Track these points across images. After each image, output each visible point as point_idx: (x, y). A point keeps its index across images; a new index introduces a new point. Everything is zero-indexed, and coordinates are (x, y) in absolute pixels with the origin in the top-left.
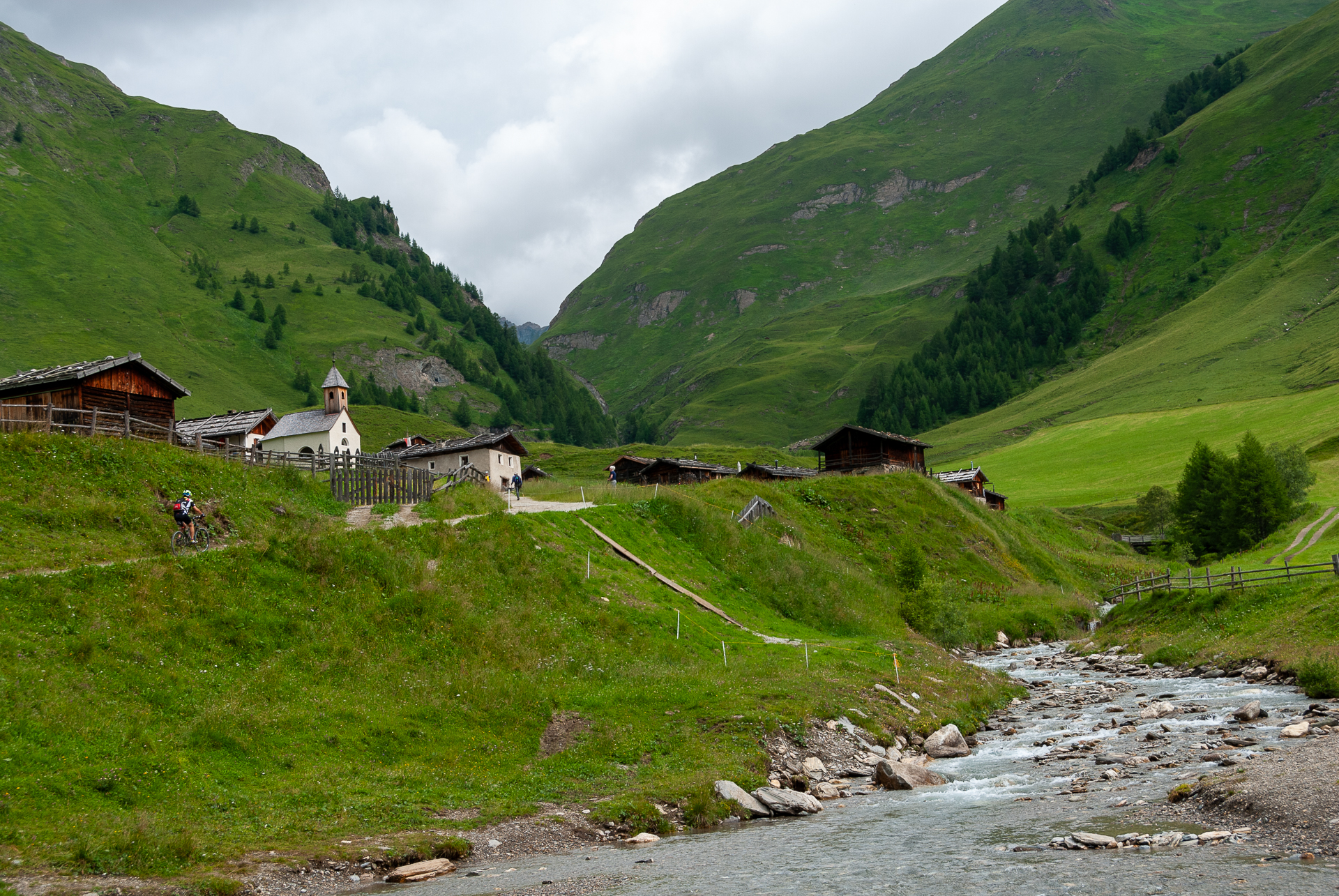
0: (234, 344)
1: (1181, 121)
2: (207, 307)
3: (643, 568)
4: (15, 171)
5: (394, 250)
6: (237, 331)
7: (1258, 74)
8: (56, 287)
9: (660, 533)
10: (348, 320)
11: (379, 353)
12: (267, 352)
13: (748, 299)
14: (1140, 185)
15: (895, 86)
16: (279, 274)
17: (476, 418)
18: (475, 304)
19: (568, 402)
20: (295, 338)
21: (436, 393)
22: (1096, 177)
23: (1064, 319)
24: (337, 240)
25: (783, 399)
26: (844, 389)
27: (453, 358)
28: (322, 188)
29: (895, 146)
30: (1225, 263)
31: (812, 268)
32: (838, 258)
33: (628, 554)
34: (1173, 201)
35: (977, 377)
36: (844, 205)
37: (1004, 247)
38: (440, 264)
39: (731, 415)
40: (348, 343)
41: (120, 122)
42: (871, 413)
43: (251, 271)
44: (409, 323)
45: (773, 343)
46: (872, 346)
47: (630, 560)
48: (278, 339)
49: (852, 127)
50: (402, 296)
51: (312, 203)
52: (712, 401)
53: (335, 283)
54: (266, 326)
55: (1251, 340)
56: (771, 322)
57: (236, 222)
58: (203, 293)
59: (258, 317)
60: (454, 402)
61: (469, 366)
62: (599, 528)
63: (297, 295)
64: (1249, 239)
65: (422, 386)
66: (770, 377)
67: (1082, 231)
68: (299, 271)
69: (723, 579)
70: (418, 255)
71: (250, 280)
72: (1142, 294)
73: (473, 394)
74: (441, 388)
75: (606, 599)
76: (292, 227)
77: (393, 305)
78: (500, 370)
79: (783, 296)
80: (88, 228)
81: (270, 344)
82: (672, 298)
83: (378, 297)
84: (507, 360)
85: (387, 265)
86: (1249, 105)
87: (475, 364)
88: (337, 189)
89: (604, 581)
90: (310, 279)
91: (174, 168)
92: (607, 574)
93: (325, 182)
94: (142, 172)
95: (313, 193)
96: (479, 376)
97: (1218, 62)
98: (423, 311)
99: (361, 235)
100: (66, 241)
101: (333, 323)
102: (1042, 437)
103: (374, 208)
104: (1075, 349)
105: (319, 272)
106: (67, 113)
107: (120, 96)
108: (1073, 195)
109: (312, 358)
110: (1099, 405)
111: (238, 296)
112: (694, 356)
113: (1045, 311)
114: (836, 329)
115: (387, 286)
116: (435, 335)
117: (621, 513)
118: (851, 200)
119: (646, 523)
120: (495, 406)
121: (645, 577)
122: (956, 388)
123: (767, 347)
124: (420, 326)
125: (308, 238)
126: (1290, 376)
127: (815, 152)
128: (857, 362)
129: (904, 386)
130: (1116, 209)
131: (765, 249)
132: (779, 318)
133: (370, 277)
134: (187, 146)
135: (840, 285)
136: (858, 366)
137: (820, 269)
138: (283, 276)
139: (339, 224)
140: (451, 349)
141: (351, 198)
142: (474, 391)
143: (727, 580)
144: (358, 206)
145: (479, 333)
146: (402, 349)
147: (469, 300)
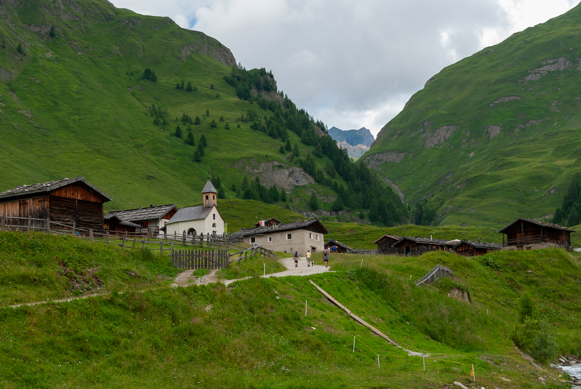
0: (175, 159)
2: (159, 136)
3: (343, 310)
4: (49, 55)
5: (273, 101)
6: (177, 151)
8: (71, 124)
9: (361, 289)
10: (244, 144)
11: (263, 165)
12: (196, 165)
13: (496, 131)
16: (203, 116)
17: (321, 205)
18: (323, 134)
19: (379, 196)
20: (211, 155)
21: (297, 190)
24: (240, 95)
25: (516, 194)
26: (555, 188)
27: (308, 168)
28: (231, 63)
31: (537, 112)
32: (553, 105)
33: (335, 301)
36: (558, 72)
38: (302, 109)
39: (482, 204)
40: (244, 158)
41: (111, 24)
43: (186, 114)
44: (282, 146)
45: (511, 159)
46: (573, 161)
47: (336, 305)
48: (202, 156)
49: (564, 21)
50: (278, 129)
51: (224, 72)
52: (471, 196)
53: (237, 121)
54: (194, 148)
56: (510, 145)
57: (178, 84)
58: (158, 127)
59: (190, 142)
60: (308, 195)
61: (318, 173)
62: (321, 286)
63: (214, 129)
65: (288, 185)
66: (508, 181)
68: (216, 114)
69: (397, 316)
70: (289, 104)
71: (186, 119)
73: (320, 190)
74: (300, 186)
75: (314, 328)
76: (212, 87)
77: (272, 135)
78: (337, 175)
79: (518, 129)
80: (91, 89)
81: (197, 159)
82: (448, 130)
83: (263, 130)
84: (341, 169)
85: (268, 110)
87: (321, 172)
88: (240, 64)
89: (315, 318)
90: (222, 119)
91: (142, 52)
92: (319, 313)
93: (233, 59)
94: (123, 54)
95: (225, 67)
96: (324, 179)
98: (290, 139)
99: (254, 92)
100: (78, 97)
101: (235, 146)
103: (262, 75)
105: (227, 115)
106: (81, 19)
107: (112, 9)
109: (222, 168)
111: (178, 129)
112: (461, 167)
114: (551, 150)
115: (269, 123)
116: (297, 153)
117: (337, 277)
118: (562, 68)
119: (353, 283)
120: (332, 198)
121: (343, 315)
123: (507, 161)
124: (288, 148)
125: (221, 94)
127: (540, 38)
128: (563, 171)
131: (507, 99)
132: (515, 143)
133: (258, 118)
134: (150, 38)
135: (555, 122)
136: (564, 174)
137: (542, 112)
138: (206, 117)
139: (240, 85)
140: (307, 162)
141: (248, 69)
142: (321, 189)
143: (399, 317)
144: (252, 74)
145: (324, 153)
146: (276, 162)
147: (319, 132)
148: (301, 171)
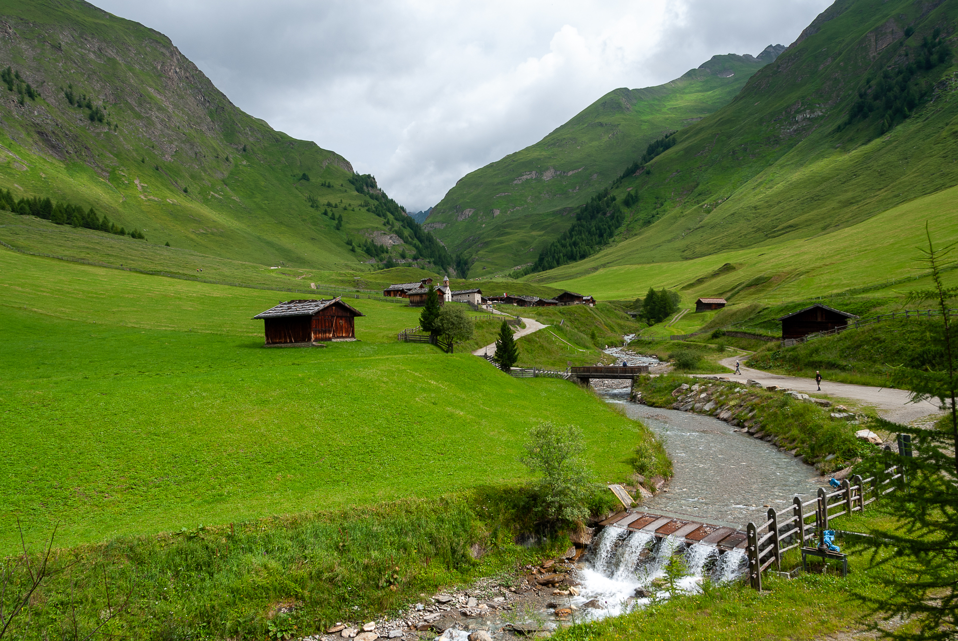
0: (325, 228)
1: (652, 158)
6: (326, 223)
7: (681, 142)
8: (264, 206)
11: (375, 232)
12: (337, 231)
13: (497, 213)
14: (637, 181)
15: (550, 134)
17: (408, 256)
19: (439, 251)
20: (346, 226)
21: (394, 247)
22: (622, 178)
23: (609, 228)
24: (358, 190)
25: (512, 251)
26: (533, 248)
27: (400, 234)
28: (351, 171)
29: (550, 157)
30: (664, 211)
31: (520, 202)
32: (529, 198)
34: (648, 188)
35: (579, 247)
36: (532, 179)
37: (589, 201)
40: (364, 228)
41: (279, 145)
42: (543, 259)
43: (329, 201)
45: (507, 230)
46: (542, 233)
50: (382, 212)
51: (348, 176)
52: (488, 251)
54: (337, 222)
55: (672, 239)
56: (506, 222)
58: (314, 209)
59: (333, 218)
60: (400, 250)
64: (673, 202)
66: (507, 243)
67: (616, 197)
68: (346, 202)
70: (384, 196)
71: (329, 205)
72: (636, 221)
73: (407, 247)
74: (396, 245)
76: (342, 185)
77: (379, 215)
78: (416, 239)
80: (272, 184)
81: (338, 228)
82: (470, 211)
83: (373, 212)
84: (418, 235)
86: (676, 154)
87: (407, 236)
88: (356, 171)
90: (350, 205)
91: (300, 162)
93: (351, 168)
94: (288, 164)
95: (348, 173)
97: (667, 137)
99: (365, 189)
100: (265, 189)
102: (601, 271)
103: (369, 178)
104: (613, 239)
105: (353, 202)
108: (614, 184)
109: (352, 234)
110: (620, 261)
111: (326, 210)
112: (478, 233)
113: (603, 225)
114: (529, 226)
115: (376, 208)
118: (534, 177)
120: (414, 252)
122: (572, 251)
124: (388, 223)
125: (348, 190)
126: (683, 254)
129: (555, 250)
130: (628, 190)
131: (504, 194)
133: (370, 204)
134: (303, 154)
136: (537, 240)
140: (399, 231)
141: (361, 174)
142: (407, 246)
144: (363, 177)
145: (408, 226)
146: (382, 231)
148: (396, 236)
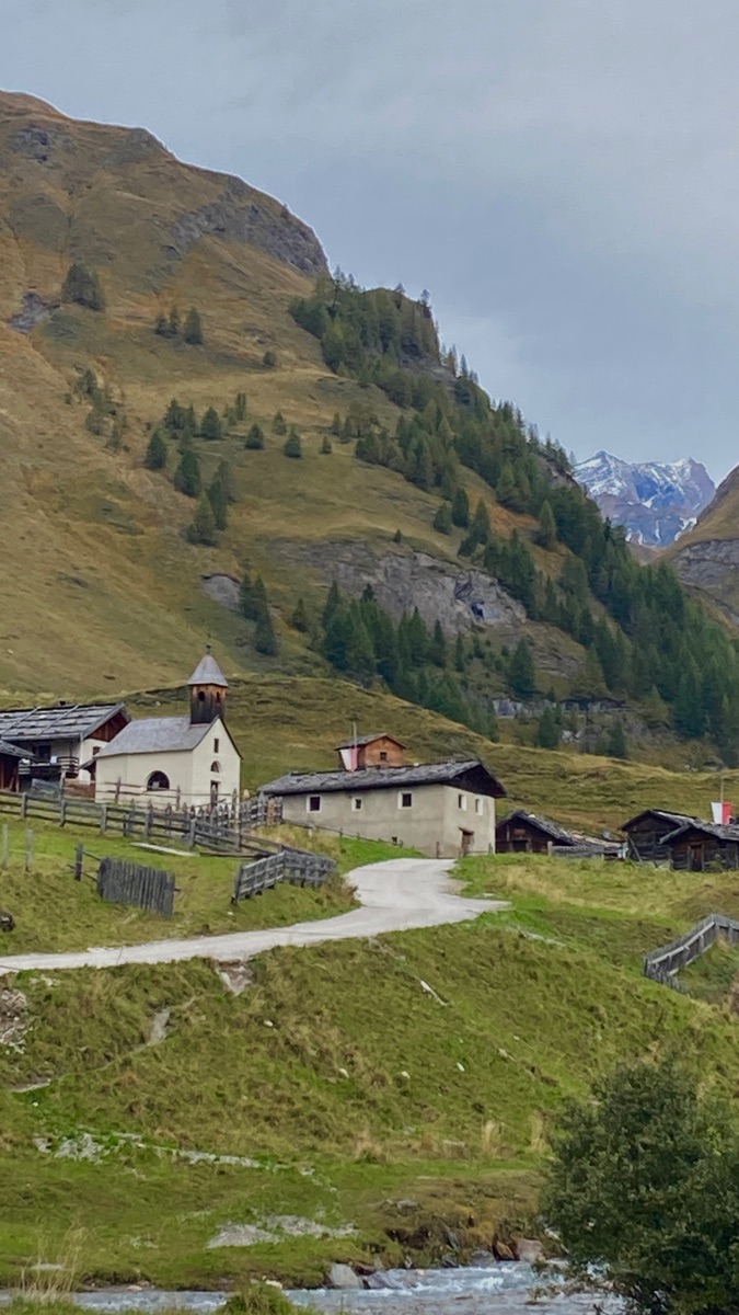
2: (103, 466)
5: (427, 383)
10: (336, 500)
16: (229, 412)
18: (560, 480)
20: (244, 524)
24: (329, 361)
27: (511, 577)
28: (313, 269)
38: (506, 406)
44: (441, 512)
48: (219, 528)
51: (294, 294)
53: (321, 435)
54: (199, 503)
57: (163, 322)
58: (98, 442)
59: (187, 485)
60: (507, 654)
61: (539, 593)
63: (254, 452)
65: (452, 623)
68: (263, 411)
71: (178, 420)
73: (543, 642)
77: (415, 480)
81: (205, 533)
83: (391, 463)
85: (409, 407)
88: (338, 271)
90: (279, 424)
93: (318, 258)
95: (296, 275)
96: (553, 609)
98: (465, 492)
101: (310, 505)
103: (396, 308)
105: (295, 414)
111: (157, 449)
116: (484, 534)
120: (577, 665)
124: (461, 520)
125: (282, 356)
138: (235, 420)
139: (335, 333)
141: (361, 288)
142: (543, 635)
144: (373, 302)
145: (561, 537)
146: (424, 556)
147: (551, 474)
148: (492, 584)
